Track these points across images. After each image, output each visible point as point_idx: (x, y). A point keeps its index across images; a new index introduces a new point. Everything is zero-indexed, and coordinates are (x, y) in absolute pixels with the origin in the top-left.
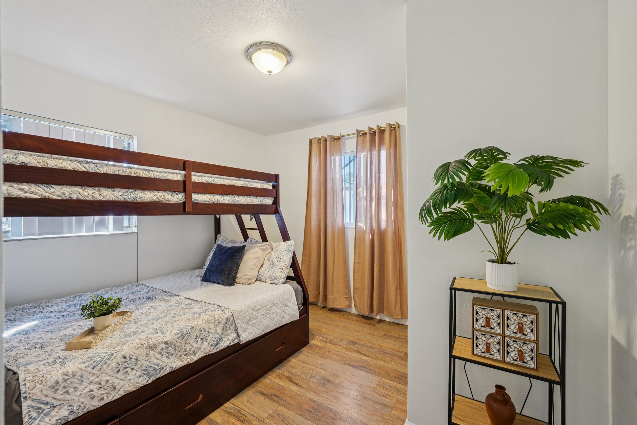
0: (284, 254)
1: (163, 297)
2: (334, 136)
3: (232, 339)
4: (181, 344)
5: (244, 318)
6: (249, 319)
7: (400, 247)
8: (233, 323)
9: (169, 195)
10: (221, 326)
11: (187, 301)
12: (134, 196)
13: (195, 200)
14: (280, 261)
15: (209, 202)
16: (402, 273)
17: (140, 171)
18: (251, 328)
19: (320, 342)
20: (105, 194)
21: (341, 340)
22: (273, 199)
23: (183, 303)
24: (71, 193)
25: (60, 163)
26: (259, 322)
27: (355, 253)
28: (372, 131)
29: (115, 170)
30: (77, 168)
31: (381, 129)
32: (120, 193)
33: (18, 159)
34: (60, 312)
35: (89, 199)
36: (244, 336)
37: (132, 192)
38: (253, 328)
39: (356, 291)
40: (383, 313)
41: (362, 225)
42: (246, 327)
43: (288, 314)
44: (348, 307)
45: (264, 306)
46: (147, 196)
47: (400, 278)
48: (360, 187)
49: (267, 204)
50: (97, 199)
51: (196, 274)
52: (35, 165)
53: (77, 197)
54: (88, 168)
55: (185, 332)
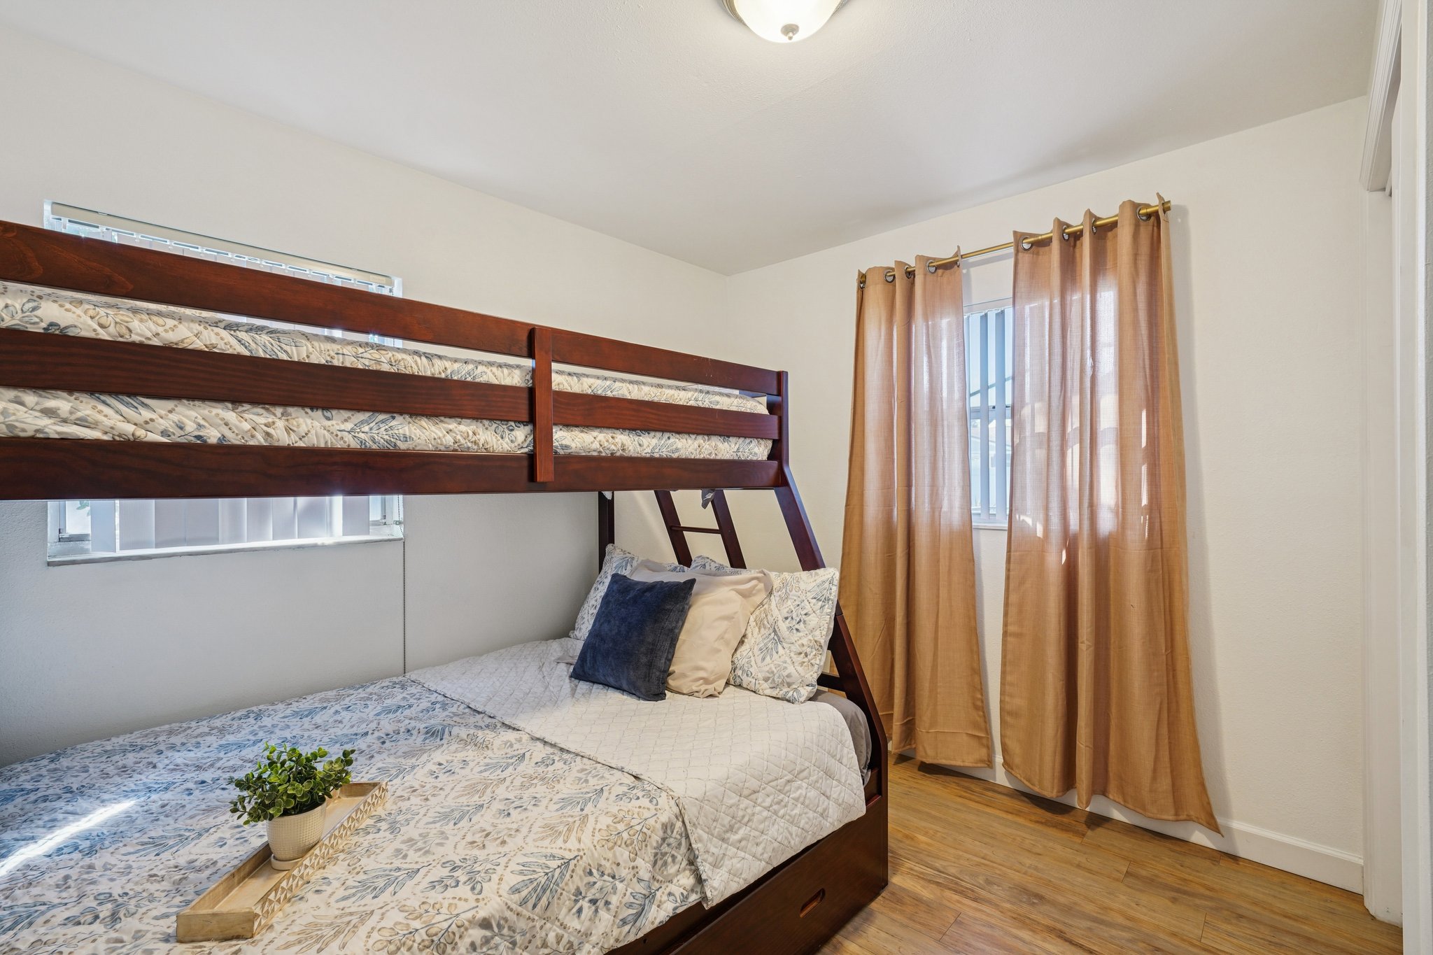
0: (808, 609)
1: (471, 732)
2: (934, 259)
3: (682, 894)
4: (531, 924)
5: (714, 821)
6: (728, 826)
7: (1167, 594)
8: (683, 840)
9: (489, 433)
10: (651, 851)
11: (540, 752)
12: (390, 432)
13: (561, 445)
14: (797, 630)
15: (600, 452)
16: (1174, 676)
17: (404, 356)
18: (735, 856)
19: (922, 882)
20: (303, 429)
21: (988, 882)
22: (770, 444)
23: (527, 755)
24: (202, 422)
25: (167, 327)
26: (754, 833)
27: (1007, 604)
28: (1067, 231)
29: (332, 354)
30: (219, 346)
31: (1098, 223)
32: (349, 426)
33: (38, 313)
34: (199, 768)
35: (257, 444)
36: (716, 884)
37: (382, 422)
38: (742, 854)
39: (1008, 719)
40: (1104, 793)
41: (1029, 521)
42: (722, 852)
43: (836, 801)
44: (982, 765)
45: (770, 778)
46: (427, 433)
47: (1168, 692)
48: (1022, 407)
49: (755, 458)
50: (281, 444)
51: (554, 654)
52: (91, 335)
53: (220, 435)
54: (253, 345)
55: (543, 881)
